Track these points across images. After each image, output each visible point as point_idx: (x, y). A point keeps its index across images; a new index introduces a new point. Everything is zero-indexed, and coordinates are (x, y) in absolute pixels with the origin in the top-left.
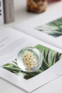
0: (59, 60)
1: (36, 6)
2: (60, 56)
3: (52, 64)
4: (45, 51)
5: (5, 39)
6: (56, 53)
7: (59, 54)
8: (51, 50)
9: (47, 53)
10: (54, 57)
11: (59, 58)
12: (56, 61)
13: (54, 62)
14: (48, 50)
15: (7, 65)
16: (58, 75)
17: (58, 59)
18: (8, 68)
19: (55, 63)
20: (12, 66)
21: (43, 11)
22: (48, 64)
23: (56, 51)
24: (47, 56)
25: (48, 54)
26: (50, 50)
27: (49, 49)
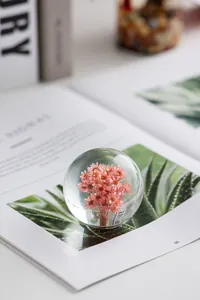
0: (189, 197)
1: (144, 30)
2: (194, 186)
3: (167, 209)
4: (154, 167)
5: (40, 120)
6: (186, 173)
7: (192, 180)
8: (172, 163)
9: (158, 171)
10: (177, 186)
11: (190, 191)
12: (181, 200)
13: (174, 203)
14: (162, 164)
15: (28, 200)
16: (177, 242)
17: (187, 194)
18: (28, 210)
19: (177, 205)
20: (43, 204)
21: (168, 48)
22: (154, 206)
23: (185, 170)
24: (157, 182)
25: (159, 177)
26: (167, 166)
27: (167, 161)
